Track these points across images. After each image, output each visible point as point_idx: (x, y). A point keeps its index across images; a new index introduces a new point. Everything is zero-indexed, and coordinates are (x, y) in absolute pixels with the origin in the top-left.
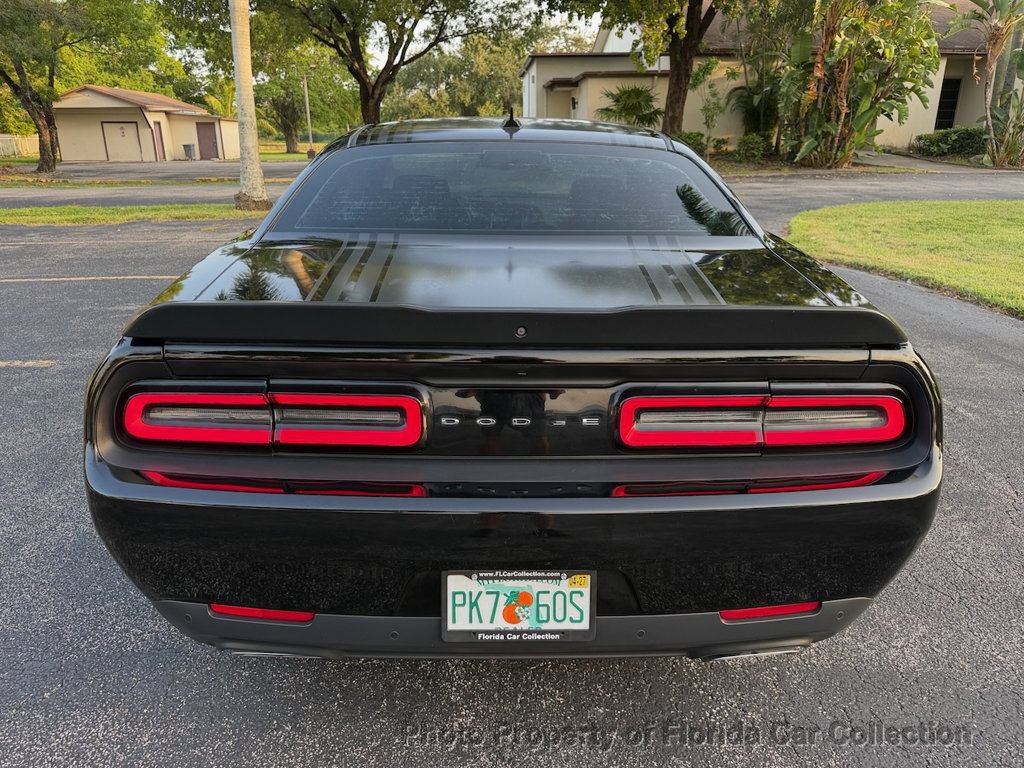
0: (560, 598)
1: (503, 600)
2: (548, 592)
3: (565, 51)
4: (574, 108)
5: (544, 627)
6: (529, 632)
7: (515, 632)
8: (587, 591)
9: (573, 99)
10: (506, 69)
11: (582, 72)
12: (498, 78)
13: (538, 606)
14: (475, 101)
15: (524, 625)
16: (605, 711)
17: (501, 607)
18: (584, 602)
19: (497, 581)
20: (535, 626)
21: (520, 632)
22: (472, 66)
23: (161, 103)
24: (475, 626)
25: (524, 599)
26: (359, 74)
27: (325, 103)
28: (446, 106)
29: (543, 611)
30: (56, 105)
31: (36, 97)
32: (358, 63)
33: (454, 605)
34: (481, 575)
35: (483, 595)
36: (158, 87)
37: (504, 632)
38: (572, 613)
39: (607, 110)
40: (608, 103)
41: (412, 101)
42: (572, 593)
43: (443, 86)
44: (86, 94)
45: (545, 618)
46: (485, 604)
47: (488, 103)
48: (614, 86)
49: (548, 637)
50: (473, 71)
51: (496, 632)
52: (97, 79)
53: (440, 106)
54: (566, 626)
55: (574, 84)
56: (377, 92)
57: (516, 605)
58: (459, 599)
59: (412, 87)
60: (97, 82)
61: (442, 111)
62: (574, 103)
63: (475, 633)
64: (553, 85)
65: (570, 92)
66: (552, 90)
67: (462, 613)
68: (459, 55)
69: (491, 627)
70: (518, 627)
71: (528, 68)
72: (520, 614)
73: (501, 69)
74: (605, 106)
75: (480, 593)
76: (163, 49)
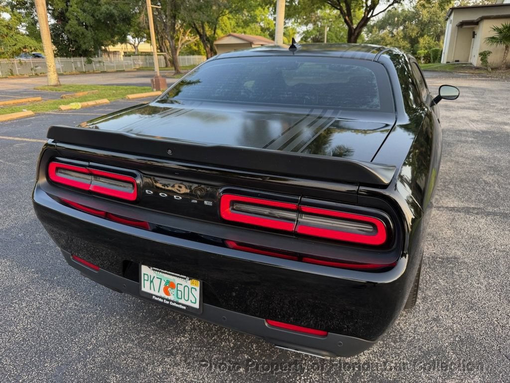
0: (186, 289)
1: (163, 283)
2: (182, 285)
3: (481, 4)
4: (474, 37)
5: (180, 301)
6: (173, 302)
7: (167, 300)
8: (198, 288)
9: (474, 32)
10: (440, 17)
11: (480, 16)
12: (434, 22)
13: (178, 290)
14: (418, 35)
15: (172, 297)
16: (248, 358)
17: (162, 287)
18: (197, 294)
19: (161, 273)
20: (176, 300)
21: (170, 301)
22: (420, 17)
23: (261, 41)
24: (152, 292)
25: (172, 285)
26: (349, 23)
27: (337, 38)
28: (400, 38)
29: (179, 293)
30: (216, 43)
31: (208, 39)
32: (348, 17)
33: (144, 280)
34: (154, 268)
35: (155, 278)
36: (262, 34)
37: (163, 299)
38: (192, 298)
39: (493, 38)
40: (494, 34)
41: (382, 36)
42: (192, 288)
43: (401, 28)
44: (230, 37)
45: (180, 297)
46: (156, 282)
47: (425, 36)
48: (499, 24)
49: (181, 306)
50: (420, 19)
51: (160, 297)
52: (237, 30)
53: (397, 38)
54: (189, 303)
55: (476, 23)
56: (357, 32)
57: (168, 287)
58: (146, 277)
59: (384, 29)
60: (237, 32)
61: (398, 41)
62: (474, 35)
63: (152, 295)
64: (462, 25)
65: (473, 28)
66: (461, 27)
67: (147, 284)
68: (413, 10)
69: (159, 294)
70: (169, 298)
71: (449, 16)
72: (170, 292)
73: (436, 17)
74: (492, 36)
75: (154, 277)
76: (267, 16)
